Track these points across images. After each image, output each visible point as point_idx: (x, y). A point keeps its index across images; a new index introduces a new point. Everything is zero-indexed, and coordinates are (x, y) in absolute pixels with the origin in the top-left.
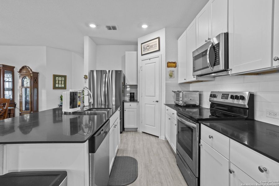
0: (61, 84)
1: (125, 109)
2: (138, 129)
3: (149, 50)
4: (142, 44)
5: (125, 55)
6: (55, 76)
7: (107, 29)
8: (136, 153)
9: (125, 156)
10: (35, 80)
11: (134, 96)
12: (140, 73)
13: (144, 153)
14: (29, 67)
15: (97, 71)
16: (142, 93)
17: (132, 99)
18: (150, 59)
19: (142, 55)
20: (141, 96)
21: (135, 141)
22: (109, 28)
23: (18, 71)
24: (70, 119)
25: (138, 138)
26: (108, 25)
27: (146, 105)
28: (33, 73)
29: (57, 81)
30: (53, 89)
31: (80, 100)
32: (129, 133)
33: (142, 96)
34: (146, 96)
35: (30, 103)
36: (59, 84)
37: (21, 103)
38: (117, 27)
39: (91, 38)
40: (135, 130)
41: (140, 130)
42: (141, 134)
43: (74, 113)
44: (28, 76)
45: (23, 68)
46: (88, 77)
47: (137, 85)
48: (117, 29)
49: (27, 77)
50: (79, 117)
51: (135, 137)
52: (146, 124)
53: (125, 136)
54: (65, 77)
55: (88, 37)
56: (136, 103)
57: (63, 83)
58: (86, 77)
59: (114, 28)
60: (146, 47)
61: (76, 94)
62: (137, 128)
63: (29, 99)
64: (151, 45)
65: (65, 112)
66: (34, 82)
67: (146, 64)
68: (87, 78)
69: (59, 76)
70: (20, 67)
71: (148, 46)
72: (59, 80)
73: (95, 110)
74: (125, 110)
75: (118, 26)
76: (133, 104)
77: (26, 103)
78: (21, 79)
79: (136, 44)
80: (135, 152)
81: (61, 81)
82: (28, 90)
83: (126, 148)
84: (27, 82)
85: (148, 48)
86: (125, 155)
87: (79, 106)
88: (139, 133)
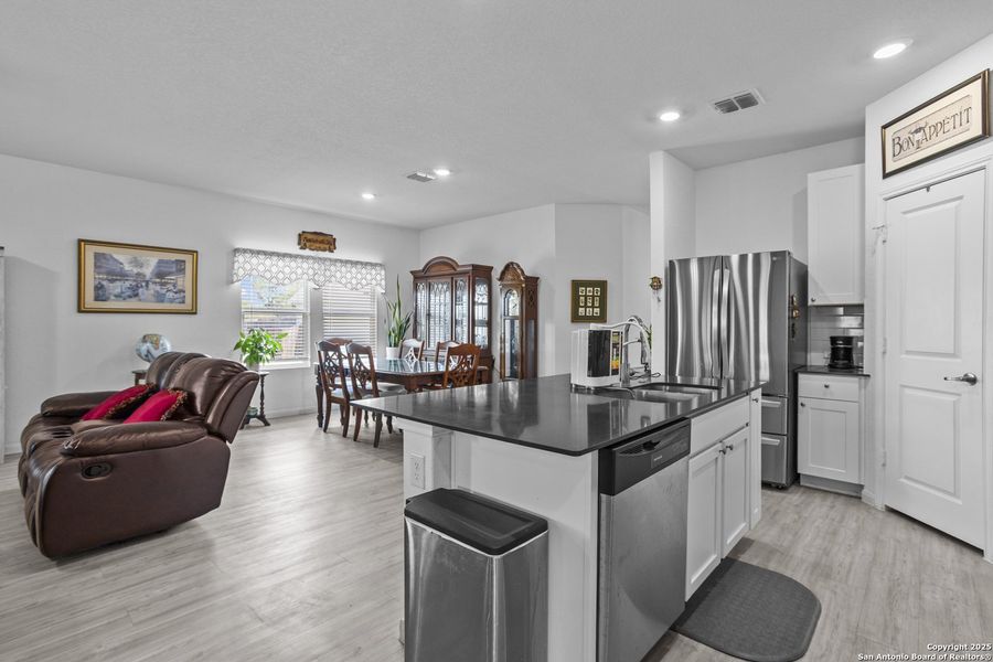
0: (593, 307)
1: (800, 400)
2: (865, 492)
3: (925, 144)
4: (885, 127)
5: (806, 189)
6: (576, 285)
7: (719, 111)
8: (828, 576)
9: (772, 569)
10: (531, 298)
11: (851, 349)
12: (874, 252)
13: (868, 589)
14: (519, 266)
15: (701, 260)
16: (885, 340)
17: (841, 362)
18: (928, 188)
19: (886, 176)
20: (879, 350)
21: (835, 533)
22: (728, 107)
23: (498, 276)
24: (589, 406)
25: (854, 525)
26: (722, 98)
27: (907, 391)
28: (527, 278)
29: (582, 298)
30: (573, 321)
31: (617, 355)
32: (817, 499)
33: (884, 353)
34: (908, 352)
35: (519, 357)
36: (586, 306)
37: (503, 357)
38: (756, 93)
39: (672, 153)
40: (853, 494)
41: (878, 497)
42: (880, 516)
43: (599, 391)
44: (516, 288)
45: (507, 267)
46: (663, 283)
47: (861, 306)
48: (761, 100)
49: (515, 292)
50: (615, 404)
51: (843, 518)
52: (907, 478)
53: (797, 506)
54: (603, 285)
55: (662, 152)
56: (856, 379)
57: (597, 304)
58: (656, 284)
59: (747, 101)
60: (904, 136)
61: (606, 339)
62: (862, 487)
63: (518, 347)
64: (932, 122)
65: (577, 386)
66: (528, 304)
67: (905, 213)
68: (660, 286)
69: (587, 284)
70: (502, 268)
71: (917, 131)
72: (586, 296)
73: (668, 388)
74: (802, 405)
75: (760, 92)
76: (842, 384)
77: (513, 356)
78: (503, 296)
79: (859, 131)
80: (823, 570)
81: (593, 296)
82: (517, 323)
83: (784, 544)
84: (514, 303)
85: (919, 136)
86: (772, 567)
87: (615, 372)
88: (869, 508)
